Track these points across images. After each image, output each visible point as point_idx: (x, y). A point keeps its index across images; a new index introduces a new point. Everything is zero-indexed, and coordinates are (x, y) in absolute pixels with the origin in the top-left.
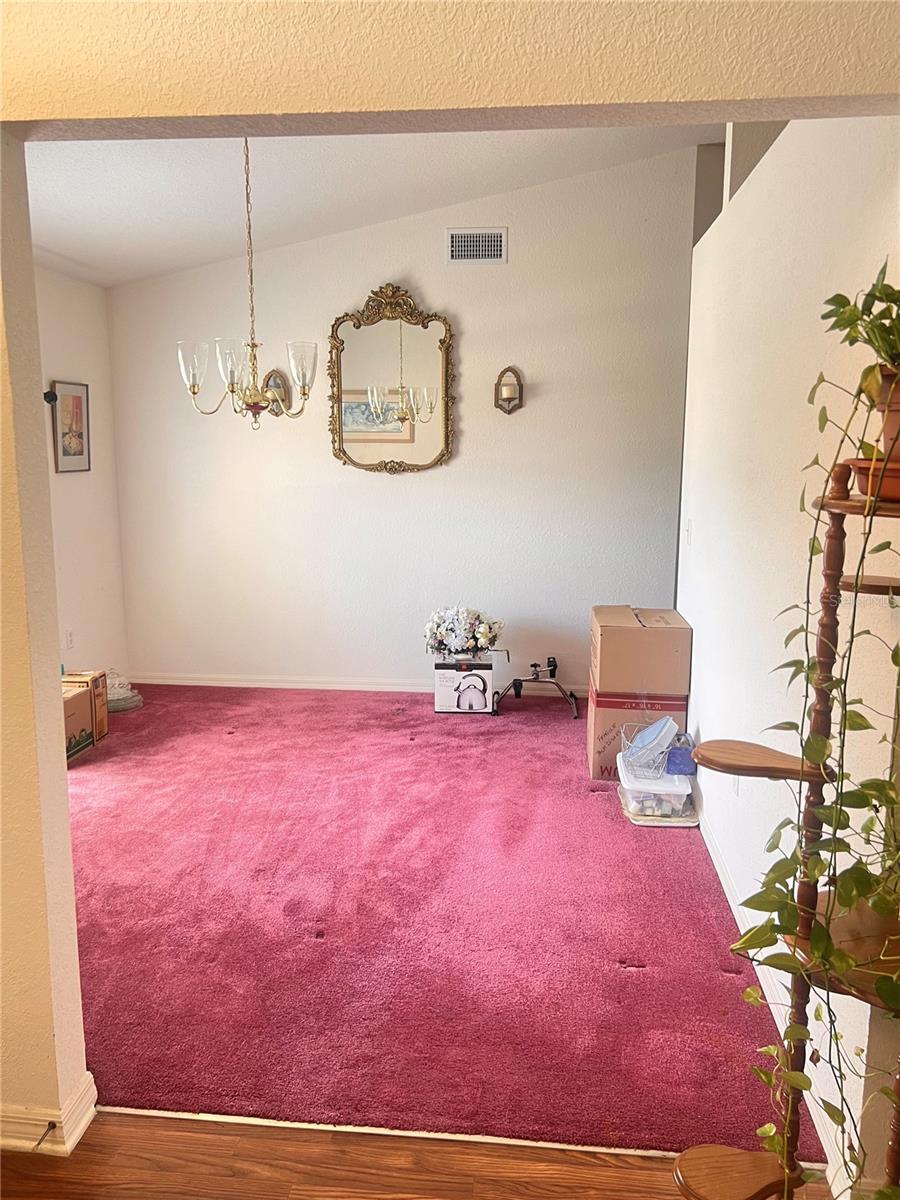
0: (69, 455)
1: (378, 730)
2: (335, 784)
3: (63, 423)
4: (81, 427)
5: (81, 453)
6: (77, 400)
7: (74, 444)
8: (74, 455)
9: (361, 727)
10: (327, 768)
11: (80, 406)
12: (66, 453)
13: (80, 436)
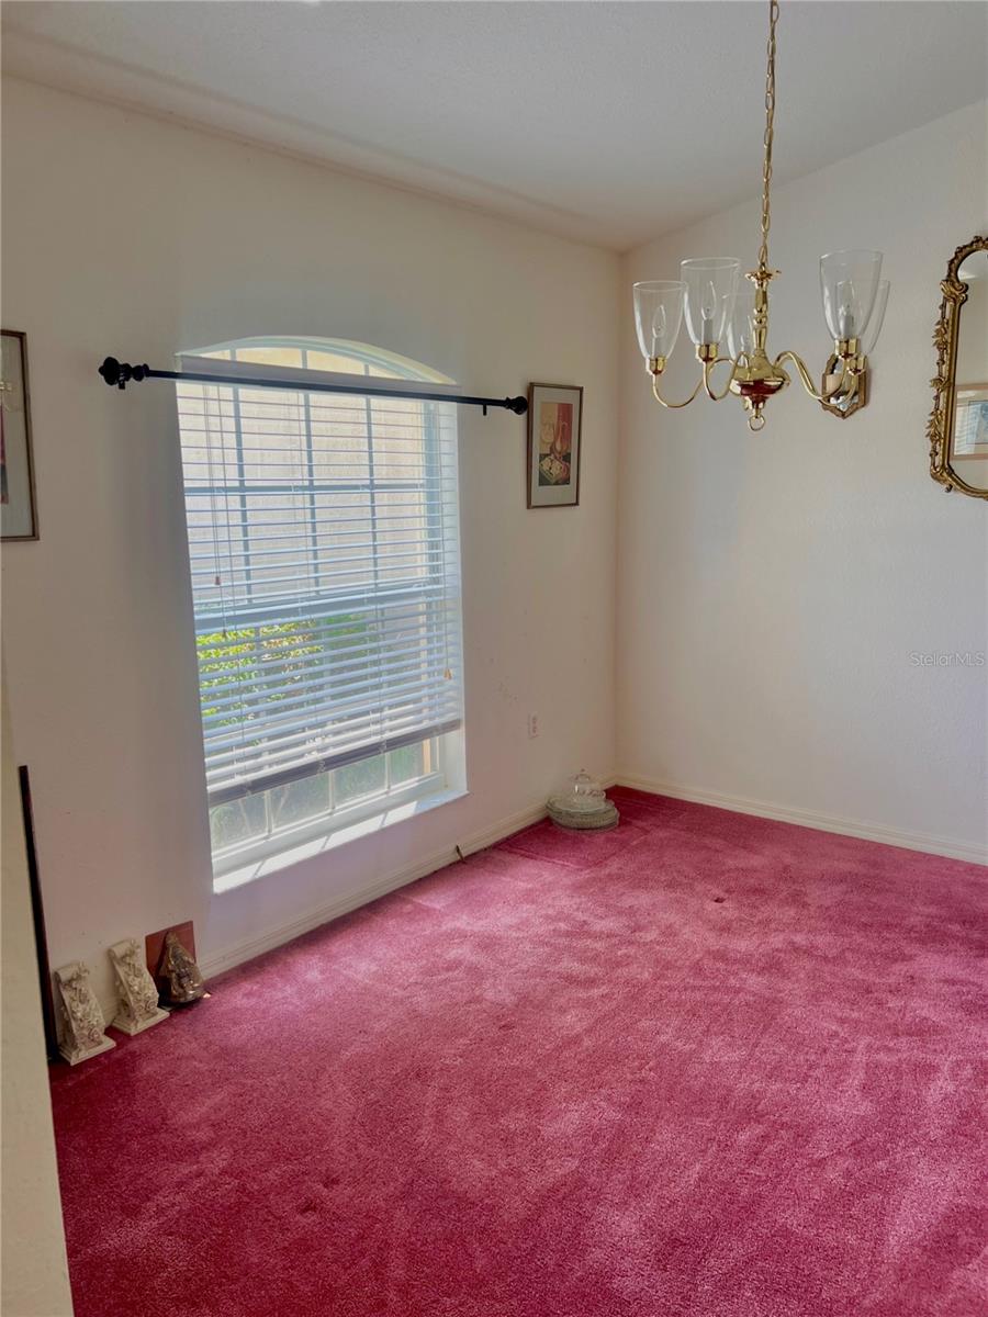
0: (548, 483)
1: (962, 950)
2: (860, 1058)
3: (542, 442)
4: (569, 447)
5: (566, 481)
6: (565, 411)
7: (556, 469)
8: (557, 483)
9: (933, 936)
10: (855, 1015)
11: (568, 419)
12: (543, 481)
13: (566, 458)
